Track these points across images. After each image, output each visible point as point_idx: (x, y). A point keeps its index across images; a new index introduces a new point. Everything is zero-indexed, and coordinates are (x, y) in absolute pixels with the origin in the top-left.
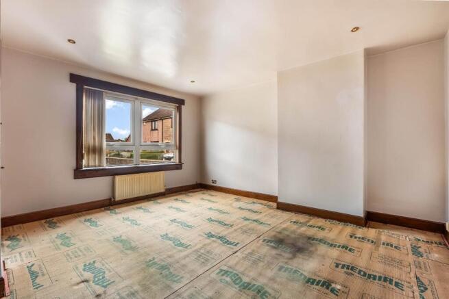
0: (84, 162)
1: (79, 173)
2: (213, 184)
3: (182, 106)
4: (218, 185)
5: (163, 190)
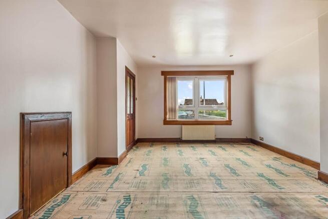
0: (168, 116)
1: (166, 122)
2: (261, 141)
3: (232, 76)
4: (264, 142)
5: (214, 139)
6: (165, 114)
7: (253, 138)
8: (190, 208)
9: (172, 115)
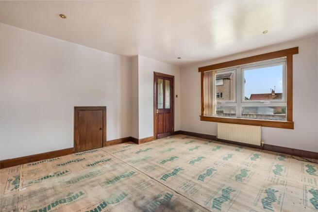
0: (205, 112)
1: (202, 118)
3: (294, 56)
6: (203, 109)
9: (209, 111)
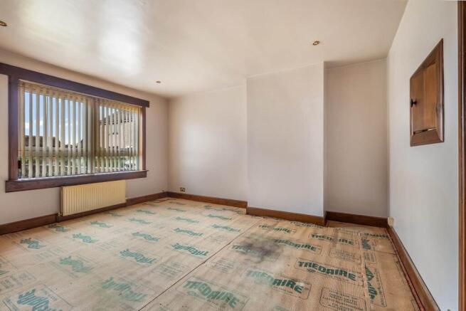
1: (13, 185)
2: (182, 192)
3: (147, 108)
4: (186, 193)
5: (124, 201)
7: (170, 191)
8: (205, 295)
